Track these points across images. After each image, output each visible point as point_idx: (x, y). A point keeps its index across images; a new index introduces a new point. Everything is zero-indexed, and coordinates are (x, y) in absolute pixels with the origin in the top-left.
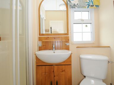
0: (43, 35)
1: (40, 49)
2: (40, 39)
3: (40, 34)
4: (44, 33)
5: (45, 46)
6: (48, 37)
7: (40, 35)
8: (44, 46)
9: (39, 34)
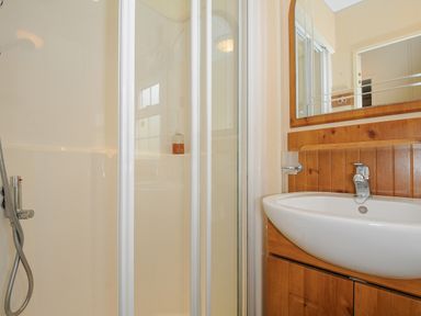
0: (307, 121)
1: (295, 185)
2: (293, 142)
3: (293, 122)
4: (325, 112)
5: (314, 174)
6: (333, 131)
7: (297, 123)
8: (310, 171)
9: (291, 121)
